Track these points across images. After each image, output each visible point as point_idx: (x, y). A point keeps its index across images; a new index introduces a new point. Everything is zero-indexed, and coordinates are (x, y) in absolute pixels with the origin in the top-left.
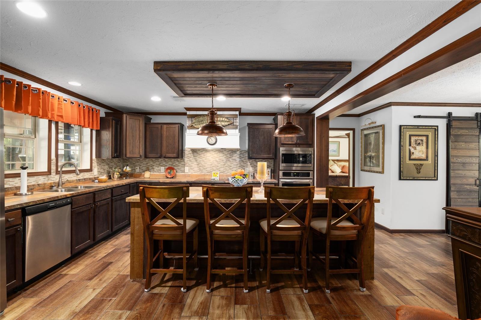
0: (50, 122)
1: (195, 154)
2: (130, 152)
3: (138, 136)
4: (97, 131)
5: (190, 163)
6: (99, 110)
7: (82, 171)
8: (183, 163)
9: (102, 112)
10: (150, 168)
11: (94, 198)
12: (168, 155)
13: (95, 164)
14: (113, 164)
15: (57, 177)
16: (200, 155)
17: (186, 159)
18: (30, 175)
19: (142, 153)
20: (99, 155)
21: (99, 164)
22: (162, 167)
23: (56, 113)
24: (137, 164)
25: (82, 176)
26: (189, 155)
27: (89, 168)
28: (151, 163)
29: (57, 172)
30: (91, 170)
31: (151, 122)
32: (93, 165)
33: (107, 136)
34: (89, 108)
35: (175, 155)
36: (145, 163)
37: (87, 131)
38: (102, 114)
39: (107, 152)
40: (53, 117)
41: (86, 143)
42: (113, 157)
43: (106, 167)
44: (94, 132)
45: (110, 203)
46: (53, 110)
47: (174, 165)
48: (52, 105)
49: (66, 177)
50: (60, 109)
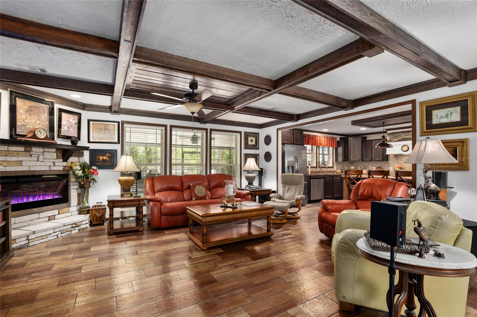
0: (317, 147)
1: (397, 158)
2: (353, 158)
3: (357, 149)
4: (336, 148)
5: (393, 164)
6: (336, 138)
7: (328, 167)
8: (388, 164)
9: (338, 138)
10: (366, 167)
11: (333, 178)
12: (376, 159)
13: (335, 164)
14: (344, 165)
15: (319, 169)
16: (401, 158)
17: (390, 162)
18: (311, 167)
19: (360, 158)
20: (337, 160)
21: (337, 165)
22: (374, 167)
23: (319, 143)
24: (359, 165)
25: (328, 170)
26: (393, 159)
27: (332, 166)
28: (367, 164)
29: (319, 167)
30: (333, 167)
31: (367, 139)
32: (334, 165)
33: (340, 150)
34: (331, 137)
35: (381, 159)
36: (363, 164)
37: (331, 148)
38: (338, 139)
39: (340, 159)
40: (318, 145)
41: (331, 154)
42: (343, 161)
43: (341, 166)
44: (334, 149)
45: (340, 183)
46: (318, 142)
47: (382, 165)
48: (318, 139)
49: (323, 169)
50: (320, 141)
